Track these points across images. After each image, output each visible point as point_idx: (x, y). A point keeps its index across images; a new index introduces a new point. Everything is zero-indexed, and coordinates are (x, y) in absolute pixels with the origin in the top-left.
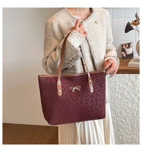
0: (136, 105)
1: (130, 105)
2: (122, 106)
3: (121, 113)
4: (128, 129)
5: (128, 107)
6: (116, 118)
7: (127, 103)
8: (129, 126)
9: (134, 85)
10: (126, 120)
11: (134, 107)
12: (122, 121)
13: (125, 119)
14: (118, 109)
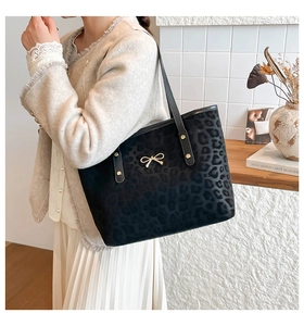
0: (256, 253)
1: (243, 253)
2: (226, 252)
3: (223, 267)
4: (237, 303)
5: (239, 257)
6: (211, 276)
7: (237, 247)
8: (238, 296)
9: (255, 210)
10: (233, 284)
11: (251, 257)
12: (223, 285)
13: (230, 280)
14: (217, 257)
